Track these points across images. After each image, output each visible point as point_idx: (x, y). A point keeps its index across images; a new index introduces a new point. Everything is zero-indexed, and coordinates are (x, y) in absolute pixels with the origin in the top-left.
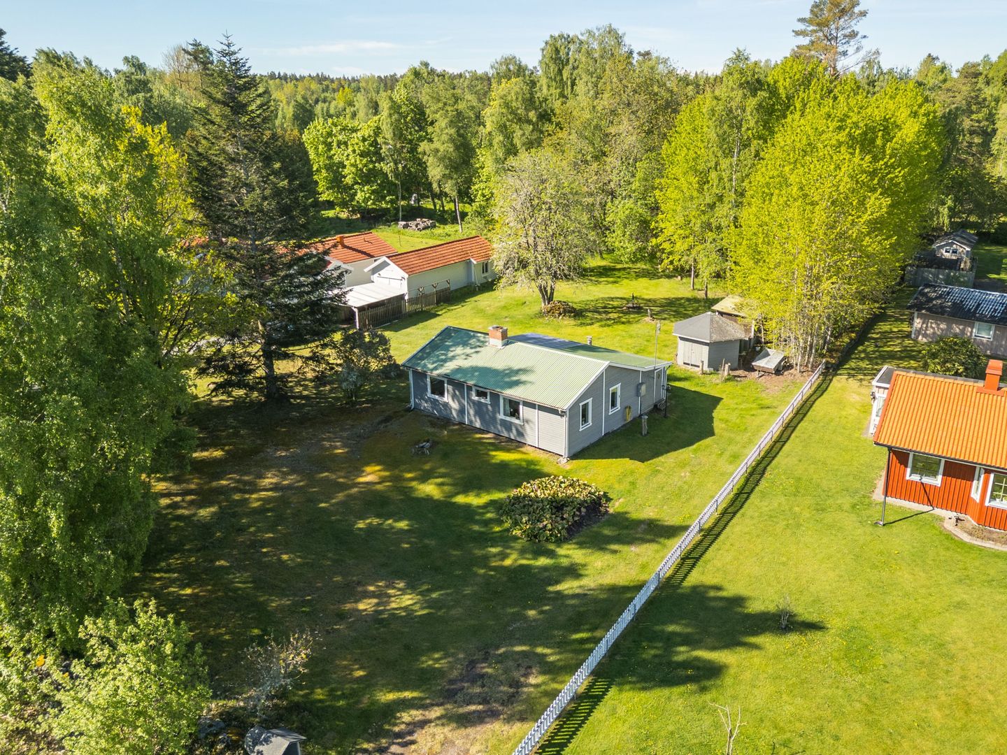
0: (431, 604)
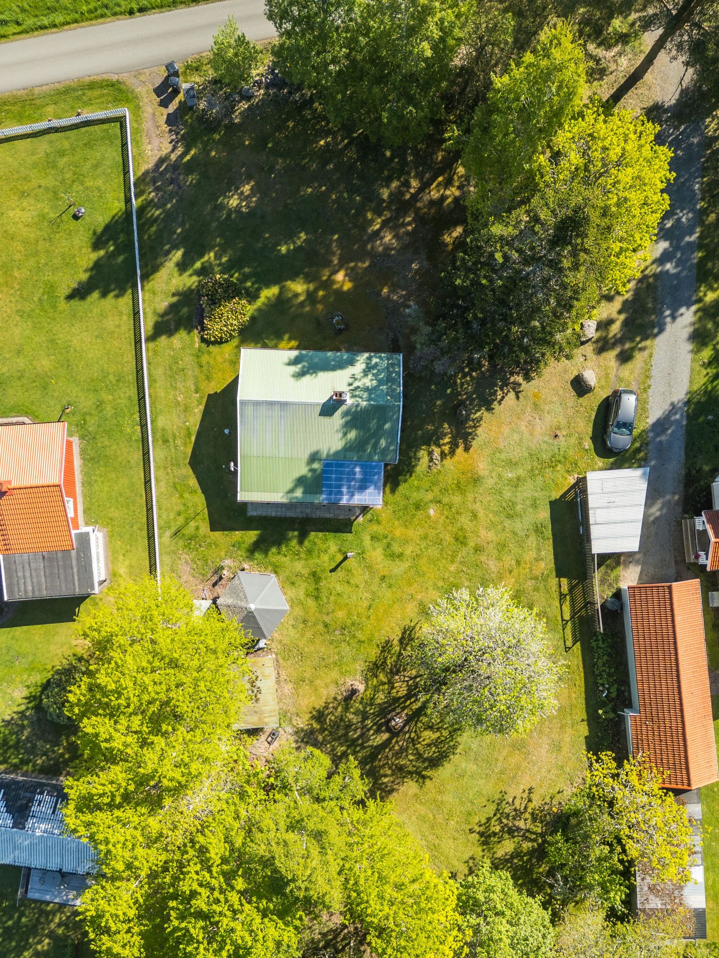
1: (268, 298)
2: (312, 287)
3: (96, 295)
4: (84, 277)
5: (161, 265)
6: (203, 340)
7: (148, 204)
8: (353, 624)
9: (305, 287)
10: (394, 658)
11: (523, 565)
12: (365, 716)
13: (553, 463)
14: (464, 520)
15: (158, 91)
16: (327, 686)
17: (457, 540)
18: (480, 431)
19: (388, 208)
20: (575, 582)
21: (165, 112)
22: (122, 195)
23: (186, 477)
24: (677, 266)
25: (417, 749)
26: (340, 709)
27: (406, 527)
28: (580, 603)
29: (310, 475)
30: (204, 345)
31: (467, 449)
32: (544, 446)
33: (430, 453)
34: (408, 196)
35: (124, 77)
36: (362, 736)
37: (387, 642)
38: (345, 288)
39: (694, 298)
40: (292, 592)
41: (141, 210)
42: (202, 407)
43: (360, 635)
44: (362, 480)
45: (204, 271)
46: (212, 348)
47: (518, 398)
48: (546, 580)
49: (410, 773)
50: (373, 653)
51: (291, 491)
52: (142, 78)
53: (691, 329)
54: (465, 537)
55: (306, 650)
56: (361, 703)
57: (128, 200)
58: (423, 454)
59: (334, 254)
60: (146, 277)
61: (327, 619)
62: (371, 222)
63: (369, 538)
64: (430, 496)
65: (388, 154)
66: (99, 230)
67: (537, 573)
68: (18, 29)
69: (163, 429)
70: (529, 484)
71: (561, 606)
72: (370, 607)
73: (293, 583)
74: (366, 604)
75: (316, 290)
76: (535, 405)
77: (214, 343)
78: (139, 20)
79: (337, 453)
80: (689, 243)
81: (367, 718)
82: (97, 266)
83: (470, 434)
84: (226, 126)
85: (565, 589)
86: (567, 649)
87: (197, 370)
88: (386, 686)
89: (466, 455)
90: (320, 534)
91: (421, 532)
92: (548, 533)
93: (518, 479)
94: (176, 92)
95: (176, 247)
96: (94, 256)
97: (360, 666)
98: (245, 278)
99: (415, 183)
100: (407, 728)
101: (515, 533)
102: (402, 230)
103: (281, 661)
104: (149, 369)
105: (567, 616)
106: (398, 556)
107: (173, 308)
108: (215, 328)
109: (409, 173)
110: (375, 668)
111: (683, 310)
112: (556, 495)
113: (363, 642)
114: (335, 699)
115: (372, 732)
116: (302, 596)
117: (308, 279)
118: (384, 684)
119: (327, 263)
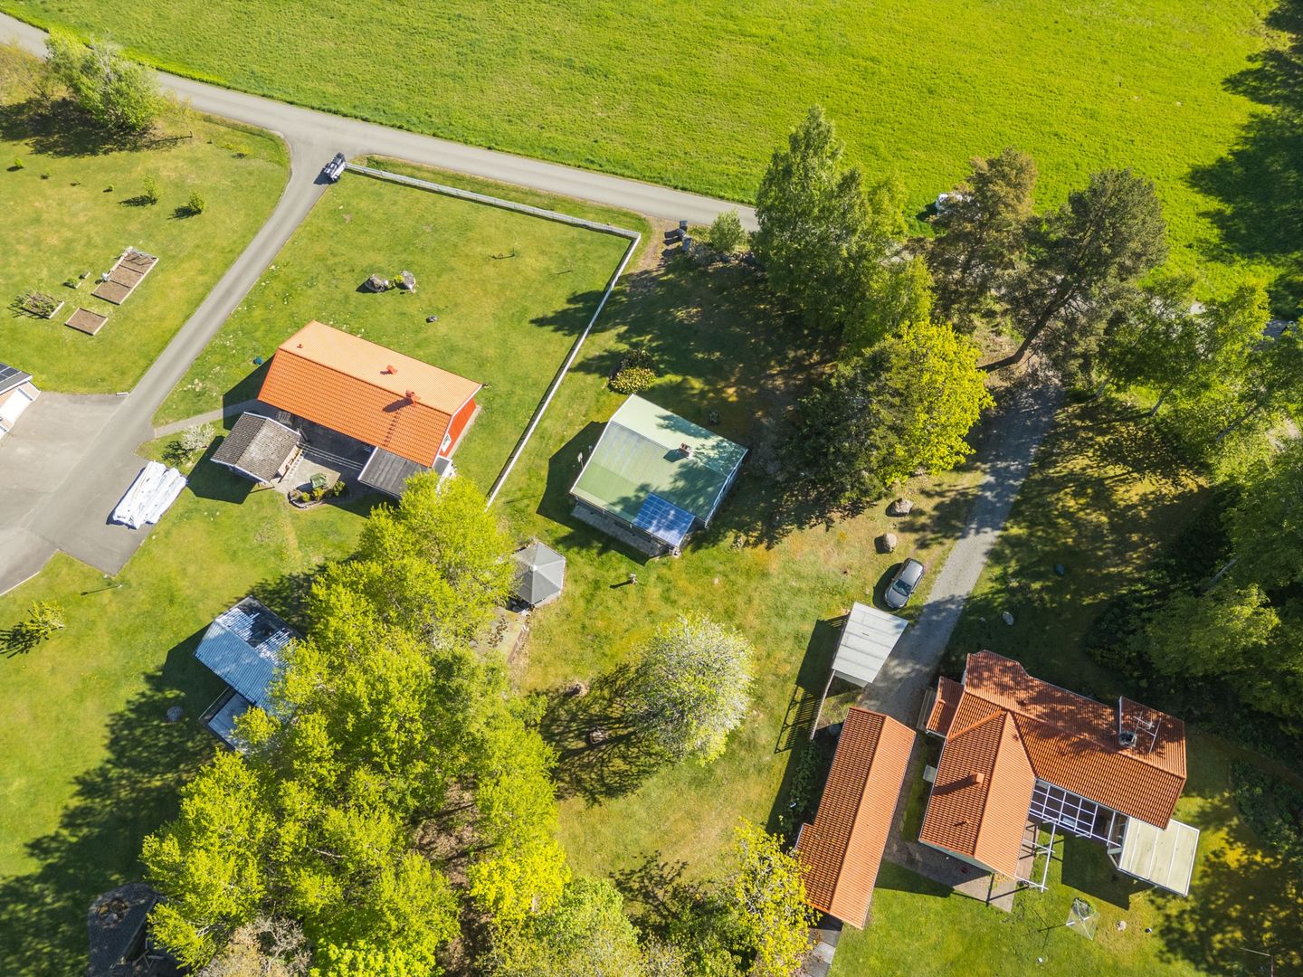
0: (670, 314)
1: (671, 382)
2: (706, 388)
3: (551, 328)
4: (550, 314)
5: (609, 329)
6: (610, 386)
7: (622, 293)
8: (606, 637)
9: (702, 386)
10: (625, 682)
11: (772, 659)
12: (573, 718)
13: (833, 592)
14: (740, 600)
15: (667, 235)
16: (557, 676)
17: (726, 612)
18: (785, 540)
19: (789, 364)
20: (810, 696)
21: (665, 247)
22: (607, 280)
23: (541, 467)
24: (994, 497)
25: (602, 771)
26: (556, 701)
27: (690, 583)
28: (806, 716)
29: (634, 499)
30: (608, 389)
31: (768, 548)
32: (832, 575)
33: (737, 537)
34: (807, 363)
35: (650, 218)
36: (560, 734)
37: (626, 666)
38: (731, 399)
39: (1001, 525)
40: (571, 587)
41: (613, 294)
42: (582, 427)
43: (606, 649)
44: (672, 522)
45: (634, 346)
46: (613, 394)
47: (827, 530)
48: (785, 682)
49: (586, 790)
50: (610, 669)
51: (614, 504)
52: (662, 223)
53: (990, 547)
54: (734, 613)
55: (557, 638)
56: (577, 705)
57: (609, 284)
58: (731, 535)
59: (733, 375)
60: (592, 332)
61: (587, 622)
62: (772, 367)
63: (655, 576)
64: (721, 568)
65: (806, 332)
66: (580, 293)
67: (781, 672)
68: (599, 168)
69: (545, 429)
70: (807, 598)
71: (789, 709)
72: (627, 631)
73: (576, 581)
74: (625, 626)
75: (709, 391)
76: (839, 542)
77: (616, 391)
78: (679, 193)
79: (663, 493)
80: (1012, 485)
81: (575, 721)
82: (565, 312)
83: (777, 538)
84: (700, 271)
85: (799, 697)
86: (777, 751)
87: (593, 403)
88: (605, 702)
89: (765, 552)
90: (619, 555)
91: (701, 592)
92: (806, 644)
93: (799, 590)
94: (679, 239)
95: (624, 324)
96: (567, 306)
97: (592, 674)
98: (662, 361)
99: (816, 358)
100: (604, 747)
101: (777, 631)
102: (792, 382)
103: (531, 637)
104: (559, 387)
105: (790, 721)
106: (672, 602)
107: (601, 358)
108: (622, 381)
109: (815, 350)
110: (605, 682)
111: (988, 529)
112: (825, 617)
113: (606, 655)
114: (557, 690)
115: (572, 735)
116: (577, 594)
117: (707, 382)
118: (604, 699)
119: (726, 379)
